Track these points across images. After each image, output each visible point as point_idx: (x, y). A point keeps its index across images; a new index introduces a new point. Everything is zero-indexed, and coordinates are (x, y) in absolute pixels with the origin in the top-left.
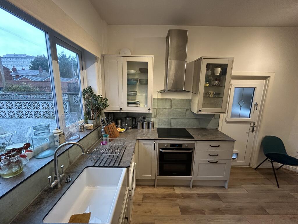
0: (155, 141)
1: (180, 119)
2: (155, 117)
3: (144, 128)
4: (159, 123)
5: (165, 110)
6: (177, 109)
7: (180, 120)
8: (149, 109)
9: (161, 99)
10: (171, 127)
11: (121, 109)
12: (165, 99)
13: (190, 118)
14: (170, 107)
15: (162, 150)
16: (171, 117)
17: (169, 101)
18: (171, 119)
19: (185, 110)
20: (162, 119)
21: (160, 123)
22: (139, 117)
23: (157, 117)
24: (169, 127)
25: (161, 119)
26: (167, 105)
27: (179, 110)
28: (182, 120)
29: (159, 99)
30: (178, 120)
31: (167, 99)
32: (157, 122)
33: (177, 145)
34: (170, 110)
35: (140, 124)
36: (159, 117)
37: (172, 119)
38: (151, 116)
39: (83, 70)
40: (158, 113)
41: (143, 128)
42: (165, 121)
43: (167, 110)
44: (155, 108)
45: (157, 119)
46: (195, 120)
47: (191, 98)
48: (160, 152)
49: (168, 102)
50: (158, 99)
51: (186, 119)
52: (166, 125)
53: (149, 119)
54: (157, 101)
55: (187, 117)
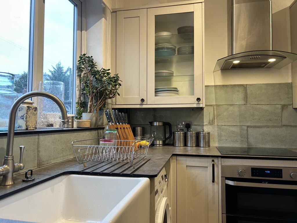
0: (213, 161)
1: (268, 127)
2: (211, 123)
3: (189, 145)
4: (220, 136)
5: (231, 108)
6: (261, 106)
7: (268, 129)
8: (198, 99)
9: (223, 86)
10: (248, 145)
11: (143, 100)
12: (231, 85)
13: (293, 124)
14: (242, 102)
15: (231, 183)
16: (248, 124)
17: (241, 90)
18: (248, 127)
19: (280, 106)
20: (228, 128)
21: (222, 138)
22: (179, 125)
23: (216, 124)
25: (225, 127)
26: (238, 98)
27: (265, 107)
28: (273, 131)
29: (217, 86)
30: (264, 130)
31: (235, 85)
32: (216, 134)
33: (269, 172)
34: (243, 107)
35: (179, 135)
36: (220, 124)
37: (251, 127)
38: (203, 123)
39: (82, 32)
40: (218, 115)
42: (233, 132)
43: (236, 109)
44: (211, 105)
45: (216, 129)
47: (290, 81)
49: (238, 91)
50: (215, 86)
51: (284, 128)
52: (237, 141)
53: (199, 129)
54: (213, 89)
55: (284, 123)
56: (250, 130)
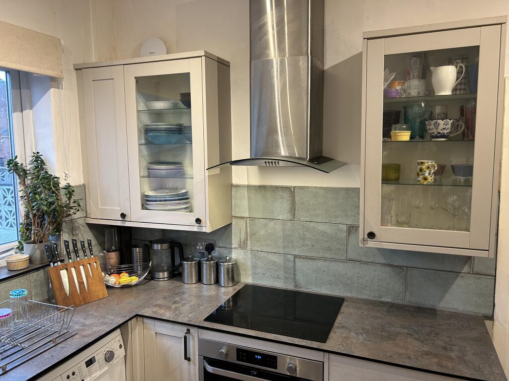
0: (188, 331)
1: (325, 259)
2: (243, 245)
3: (205, 281)
4: (254, 267)
5: (272, 224)
6: (315, 225)
7: (325, 263)
8: (198, 221)
9: (259, 187)
10: (296, 286)
11: (123, 216)
12: (271, 187)
13: (364, 259)
14: (286, 216)
15: (210, 369)
16: (296, 253)
17: (286, 195)
18: (295, 256)
19: (345, 228)
20: (266, 255)
21: (258, 271)
23: (249, 247)
24: (290, 287)
25: (263, 254)
26: (281, 209)
27: (322, 227)
28: (334, 266)
29: (251, 186)
30: (320, 263)
31: (277, 187)
32: (249, 263)
33: (259, 357)
34: (289, 224)
36: (255, 248)
37: (300, 257)
38: (231, 244)
39: (23, 112)
40: (253, 234)
41: (200, 280)
42: (274, 263)
43: (278, 227)
44: (243, 218)
45: (249, 255)
46: (388, 269)
48: (206, 372)
49: (282, 198)
50: (249, 187)
51: (350, 264)
52: (278, 278)
53: (224, 252)
54: (245, 192)
55: (351, 255)
56: (299, 263)
